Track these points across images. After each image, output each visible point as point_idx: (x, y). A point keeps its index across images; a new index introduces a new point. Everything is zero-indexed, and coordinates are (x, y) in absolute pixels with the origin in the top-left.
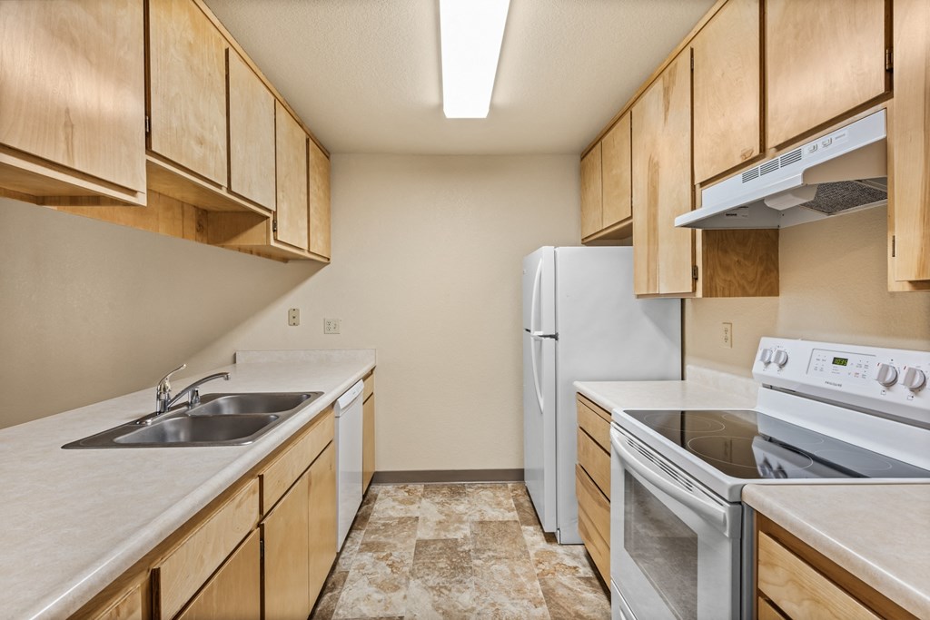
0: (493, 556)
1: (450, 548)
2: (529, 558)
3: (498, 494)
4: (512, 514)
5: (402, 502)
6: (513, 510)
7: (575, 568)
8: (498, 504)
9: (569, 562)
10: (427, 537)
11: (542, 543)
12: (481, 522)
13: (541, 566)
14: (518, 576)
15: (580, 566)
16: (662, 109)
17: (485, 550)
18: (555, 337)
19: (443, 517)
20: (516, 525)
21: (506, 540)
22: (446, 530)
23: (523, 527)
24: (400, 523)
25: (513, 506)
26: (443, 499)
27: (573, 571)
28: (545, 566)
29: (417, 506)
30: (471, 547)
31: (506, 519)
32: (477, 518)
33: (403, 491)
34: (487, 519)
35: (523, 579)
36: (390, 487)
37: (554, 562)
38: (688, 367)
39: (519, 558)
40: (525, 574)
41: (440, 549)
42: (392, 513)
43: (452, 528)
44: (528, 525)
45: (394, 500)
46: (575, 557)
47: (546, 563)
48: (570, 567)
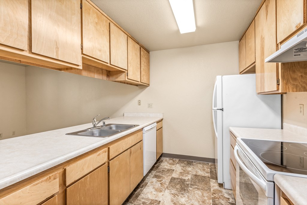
0: (197, 188)
1: (182, 182)
2: (210, 191)
3: (205, 166)
4: (208, 174)
5: (170, 164)
6: (209, 173)
7: (228, 198)
8: (204, 170)
9: (226, 196)
10: (175, 177)
11: (217, 187)
12: (196, 175)
13: (214, 195)
14: (204, 196)
15: (231, 198)
16: (265, 15)
17: (194, 185)
18: (222, 110)
19: (182, 171)
20: (208, 178)
21: (203, 183)
22: (183, 175)
23: (211, 180)
24: (168, 170)
25: (209, 171)
26: (184, 165)
27: (227, 199)
28: (216, 195)
29: (175, 166)
30: (190, 183)
31: (205, 176)
32: (194, 173)
33: (171, 160)
34: (198, 174)
35: (206, 198)
36: (168, 159)
37: (220, 195)
38: (284, 124)
39: (206, 190)
40: (207, 197)
41: (179, 181)
42: (166, 167)
43: (184, 175)
44: (213, 179)
45: (168, 163)
46: (229, 194)
47: (217, 194)
48: (226, 198)
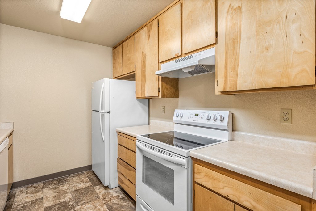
0: (84, 203)
1: (63, 206)
2: (100, 198)
3: (81, 177)
4: (89, 183)
5: (31, 193)
6: (89, 182)
7: (118, 196)
8: (82, 181)
9: (115, 194)
10: (49, 205)
11: (103, 191)
12: (76, 191)
13: (105, 199)
14: (97, 207)
15: (119, 194)
16: (147, 37)
17: (80, 201)
18: (109, 112)
19: (56, 194)
20: (91, 188)
21: (88, 194)
22: (60, 198)
23: (94, 187)
24: (32, 203)
25: (89, 180)
26: (55, 186)
27: (117, 197)
28: (107, 199)
29: (41, 193)
30: (73, 202)
31: (87, 186)
32: (73, 189)
33: (31, 188)
34: (78, 188)
35: (99, 207)
36: (23, 188)
37: (109, 197)
39: (96, 200)
40: (99, 205)
41: (58, 208)
42: (26, 200)
43: (62, 197)
44: (96, 186)
45: (26, 194)
46: (117, 192)
47: (107, 198)
48: (116, 196)
